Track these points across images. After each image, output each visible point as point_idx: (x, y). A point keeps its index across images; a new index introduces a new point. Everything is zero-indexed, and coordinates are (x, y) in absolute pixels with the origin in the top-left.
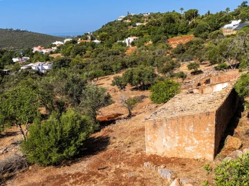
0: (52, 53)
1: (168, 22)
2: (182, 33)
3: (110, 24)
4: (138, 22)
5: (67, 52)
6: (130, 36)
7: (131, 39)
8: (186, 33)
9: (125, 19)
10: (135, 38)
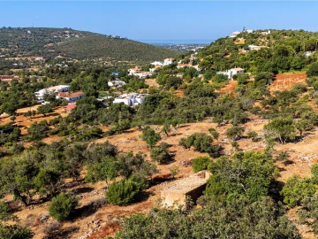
0: (148, 77)
1: (279, 54)
2: (295, 69)
3: (221, 41)
4: (252, 43)
5: (163, 80)
6: (233, 67)
7: (234, 71)
8: (300, 69)
9: (239, 36)
10: (239, 69)
